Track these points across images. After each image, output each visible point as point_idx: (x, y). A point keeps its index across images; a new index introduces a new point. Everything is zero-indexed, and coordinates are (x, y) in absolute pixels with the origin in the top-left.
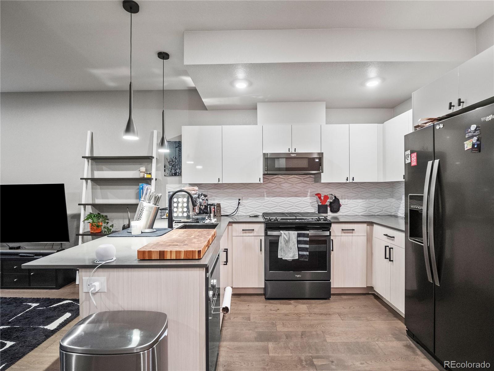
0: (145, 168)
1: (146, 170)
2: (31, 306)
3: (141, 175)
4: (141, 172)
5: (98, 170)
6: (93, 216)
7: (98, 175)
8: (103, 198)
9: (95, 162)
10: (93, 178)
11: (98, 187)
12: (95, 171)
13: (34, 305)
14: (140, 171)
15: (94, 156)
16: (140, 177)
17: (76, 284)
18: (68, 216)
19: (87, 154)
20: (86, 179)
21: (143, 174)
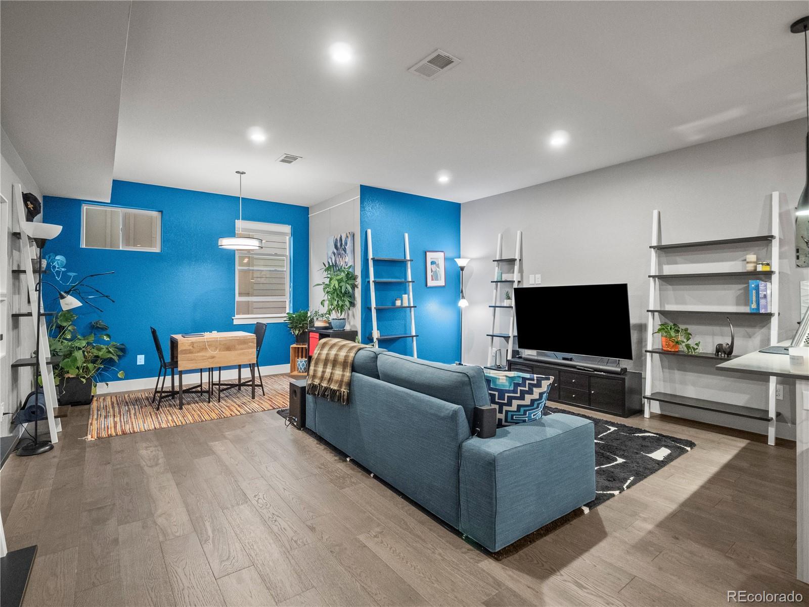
0: (755, 256)
1: (758, 259)
2: (610, 429)
3: (750, 267)
4: (748, 263)
5: (668, 264)
6: (669, 328)
7: (669, 270)
8: (677, 303)
9: (664, 253)
10: (661, 274)
11: (670, 287)
12: (665, 265)
13: (613, 429)
14: (745, 260)
15: (663, 244)
16: (746, 271)
17: (645, 417)
18: (631, 325)
19: (654, 243)
20: (654, 277)
21: (752, 265)
